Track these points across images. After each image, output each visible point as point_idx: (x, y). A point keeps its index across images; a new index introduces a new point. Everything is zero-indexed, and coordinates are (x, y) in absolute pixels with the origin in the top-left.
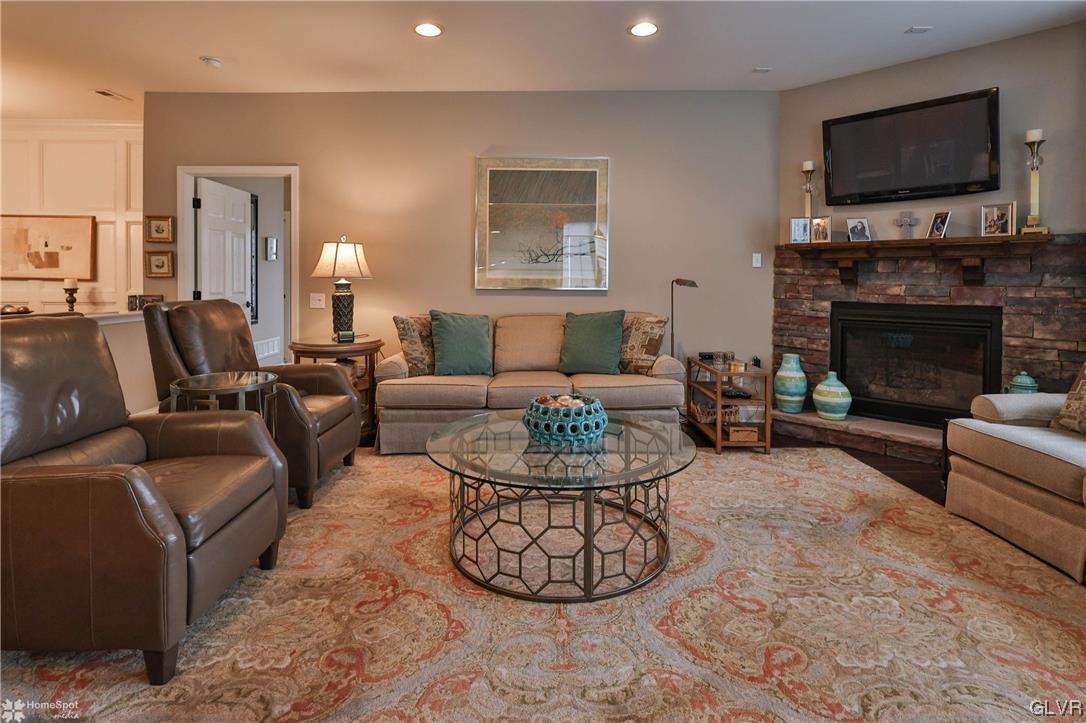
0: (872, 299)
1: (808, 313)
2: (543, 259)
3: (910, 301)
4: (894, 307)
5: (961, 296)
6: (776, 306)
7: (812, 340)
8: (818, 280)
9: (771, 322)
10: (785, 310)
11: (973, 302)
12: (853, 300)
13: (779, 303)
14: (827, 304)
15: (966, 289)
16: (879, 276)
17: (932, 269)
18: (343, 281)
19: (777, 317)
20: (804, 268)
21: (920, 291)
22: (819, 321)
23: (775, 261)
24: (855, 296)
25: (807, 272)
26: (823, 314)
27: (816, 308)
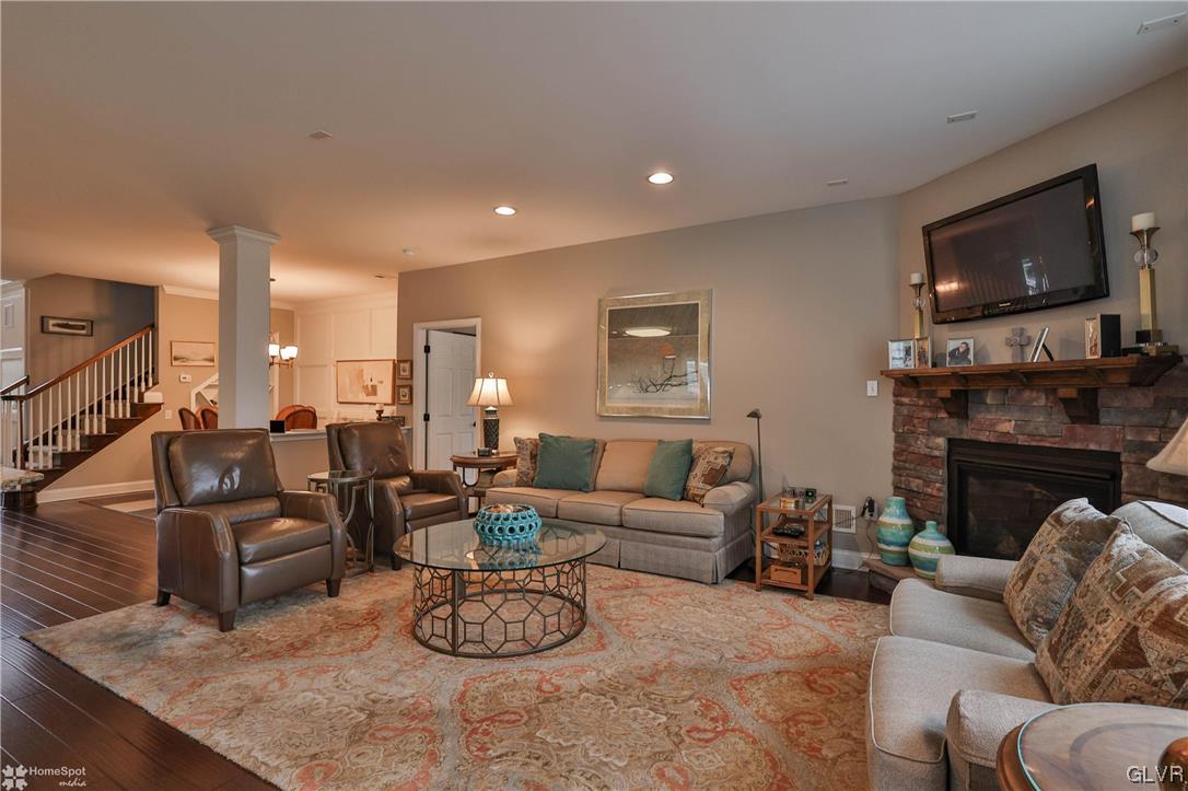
0: (983, 437)
1: (924, 451)
2: (652, 388)
3: (1022, 440)
4: (1004, 447)
5: (1073, 438)
6: (896, 441)
7: (928, 483)
8: (932, 412)
9: (891, 459)
10: (904, 446)
11: (1087, 445)
12: (965, 437)
13: (899, 438)
14: (941, 441)
15: (1079, 428)
16: (988, 408)
17: (1042, 402)
18: (491, 408)
19: (897, 454)
20: (919, 397)
21: (1030, 428)
22: (934, 461)
23: (894, 389)
24: (968, 433)
25: (921, 403)
26: (937, 453)
27: (930, 445)
